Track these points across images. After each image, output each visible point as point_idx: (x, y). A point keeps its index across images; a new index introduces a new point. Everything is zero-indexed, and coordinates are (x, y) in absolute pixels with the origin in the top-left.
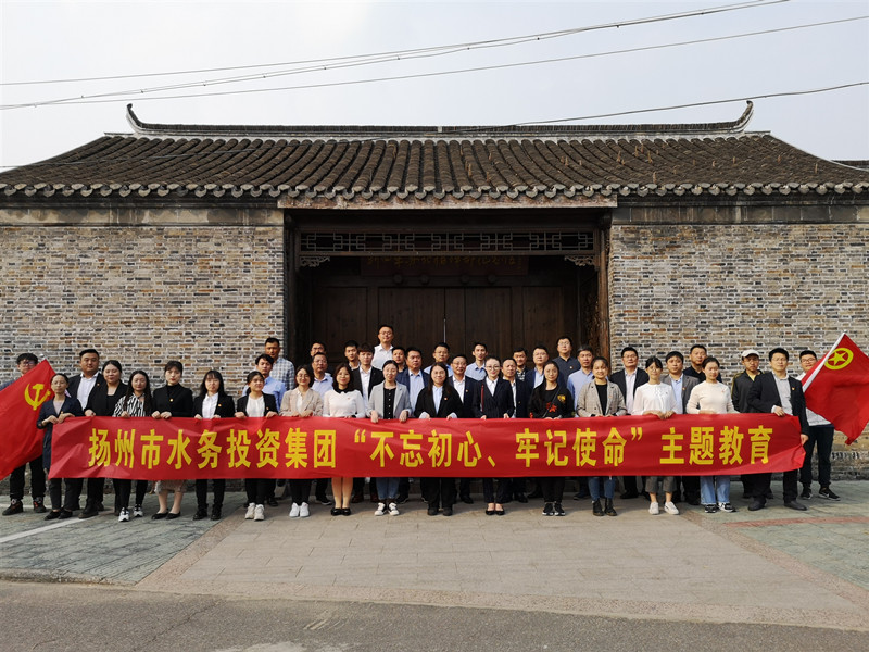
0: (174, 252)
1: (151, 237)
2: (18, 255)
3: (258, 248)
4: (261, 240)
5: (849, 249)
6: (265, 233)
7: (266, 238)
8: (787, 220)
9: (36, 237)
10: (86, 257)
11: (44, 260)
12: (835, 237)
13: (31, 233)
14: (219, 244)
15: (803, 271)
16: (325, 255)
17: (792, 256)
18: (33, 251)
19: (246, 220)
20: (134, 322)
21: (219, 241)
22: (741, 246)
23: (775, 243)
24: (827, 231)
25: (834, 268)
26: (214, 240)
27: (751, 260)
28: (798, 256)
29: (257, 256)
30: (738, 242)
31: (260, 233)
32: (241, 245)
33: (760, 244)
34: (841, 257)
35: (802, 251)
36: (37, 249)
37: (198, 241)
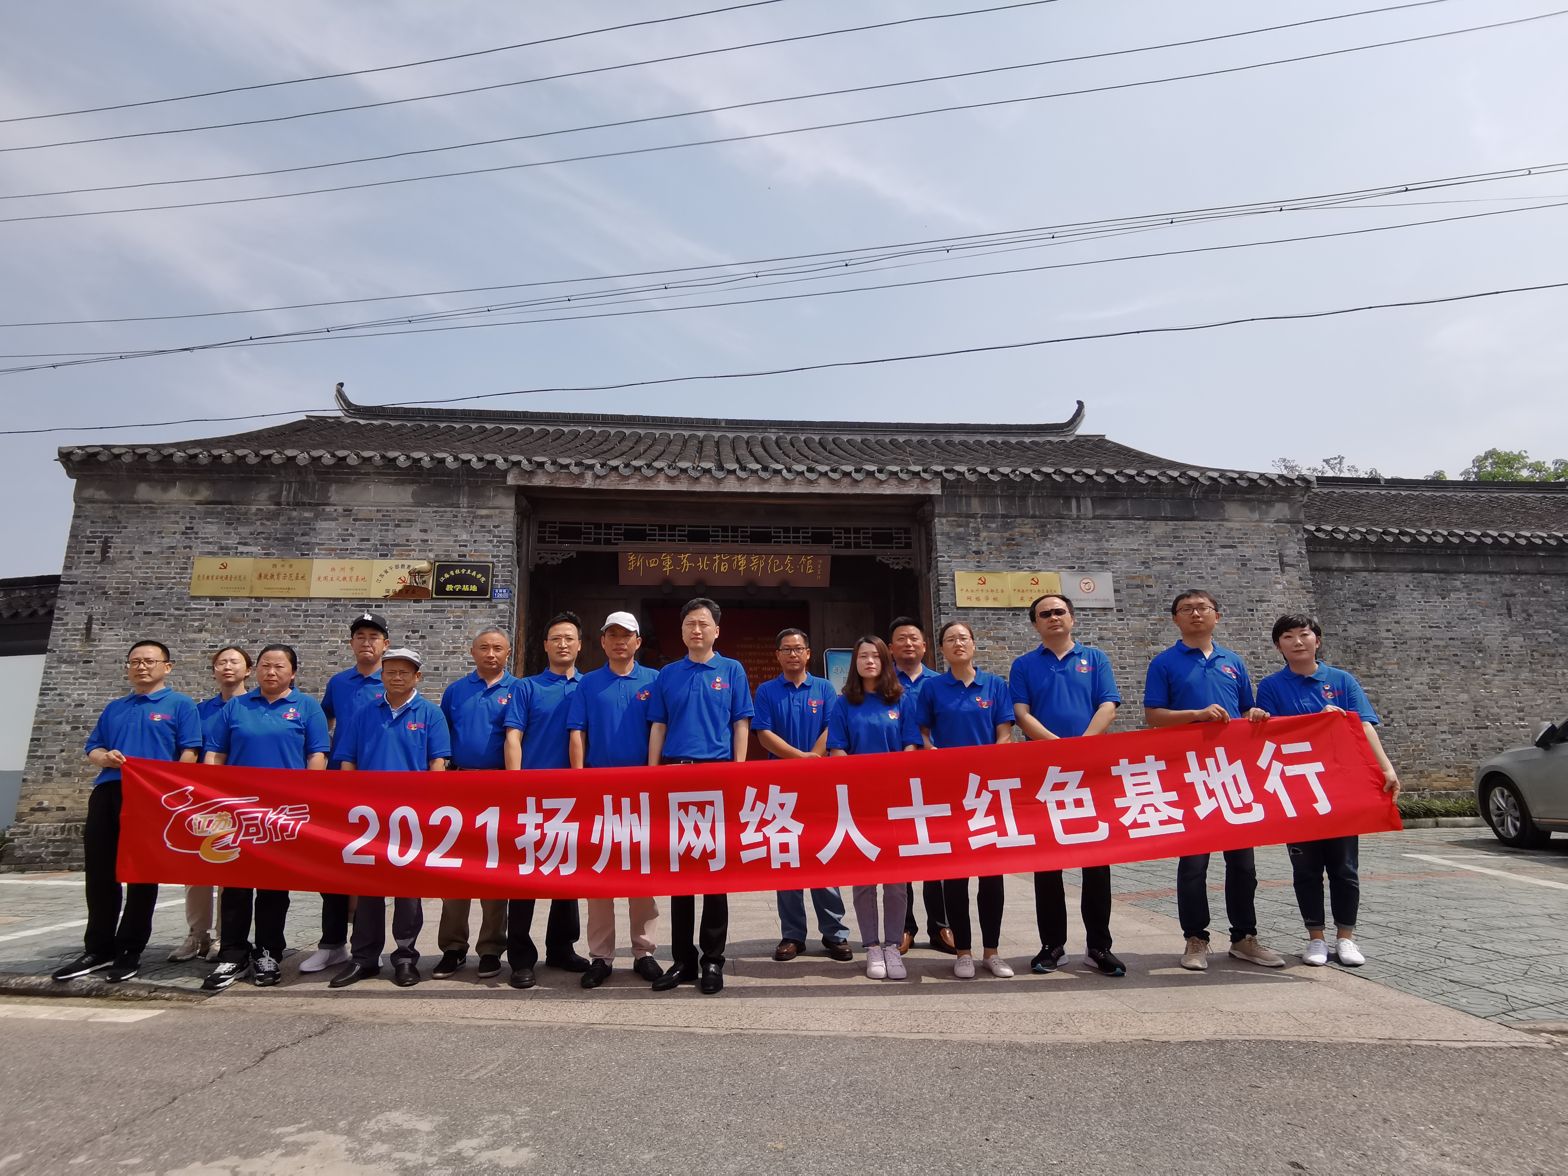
0: (362, 540)
1: (335, 519)
2: (157, 541)
3: (478, 536)
4: (483, 526)
5: (1219, 551)
6: (488, 517)
7: (490, 524)
8: (1146, 516)
9: (183, 518)
10: (245, 544)
11: (190, 547)
12: (1202, 538)
13: (176, 513)
14: (425, 531)
15: (1169, 577)
16: (570, 549)
17: (1154, 558)
18: (177, 536)
19: (464, 501)
20: (302, 632)
21: (426, 527)
22: (1094, 546)
23: (1134, 542)
24: (1193, 531)
25: (1204, 574)
26: (419, 526)
27: (1106, 563)
28: (1162, 558)
29: (476, 546)
30: (1089, 540)
31: (482, 517)
32: (455, 532)
33: (1116, 544)
34: (1212, 561)
35: (1166, 552)
36: (183, 533)
37: (398, 526)
